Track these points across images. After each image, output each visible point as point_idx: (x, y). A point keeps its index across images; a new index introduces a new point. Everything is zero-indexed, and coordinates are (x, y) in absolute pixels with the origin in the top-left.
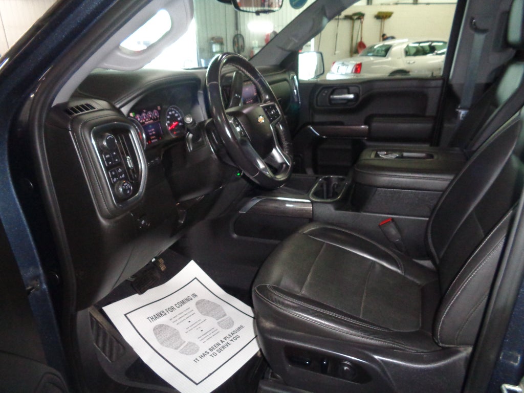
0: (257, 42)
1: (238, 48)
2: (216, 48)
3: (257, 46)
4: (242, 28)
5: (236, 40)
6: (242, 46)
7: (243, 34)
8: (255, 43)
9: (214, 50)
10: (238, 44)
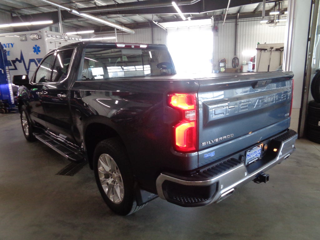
0: (245, 61)
1: (235, 64)
2: (222, 65)
3: (245, 63)
4: (238, 54)
5: (234, 60)
6: (237, 64)
7: (238, 57)
8: (244, 62)
9: (221, 66)
10: (235, 62)
